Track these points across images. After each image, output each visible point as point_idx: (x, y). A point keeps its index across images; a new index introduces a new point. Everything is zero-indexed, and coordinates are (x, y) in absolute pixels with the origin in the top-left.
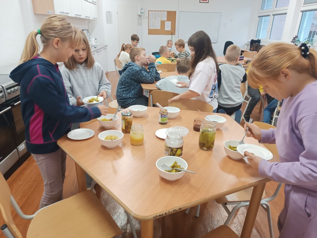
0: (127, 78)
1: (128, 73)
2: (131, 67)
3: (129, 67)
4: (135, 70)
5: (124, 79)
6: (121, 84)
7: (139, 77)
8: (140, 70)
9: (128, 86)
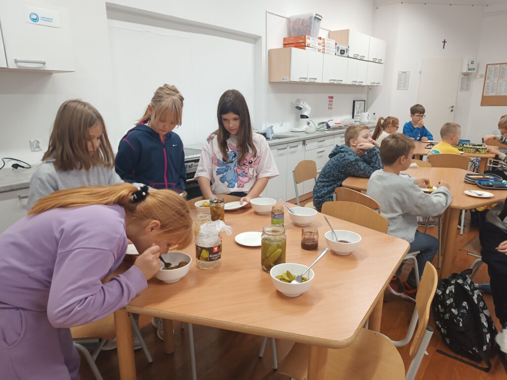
0: (334, 169)
1: (335, 162)
2: (343, 154)
3: (340, 154)
4: (348, 160)
5: (329, 170)
6: (323, 175)
7: (354, 170)
8: (356, 160)
9: (333, 181)
